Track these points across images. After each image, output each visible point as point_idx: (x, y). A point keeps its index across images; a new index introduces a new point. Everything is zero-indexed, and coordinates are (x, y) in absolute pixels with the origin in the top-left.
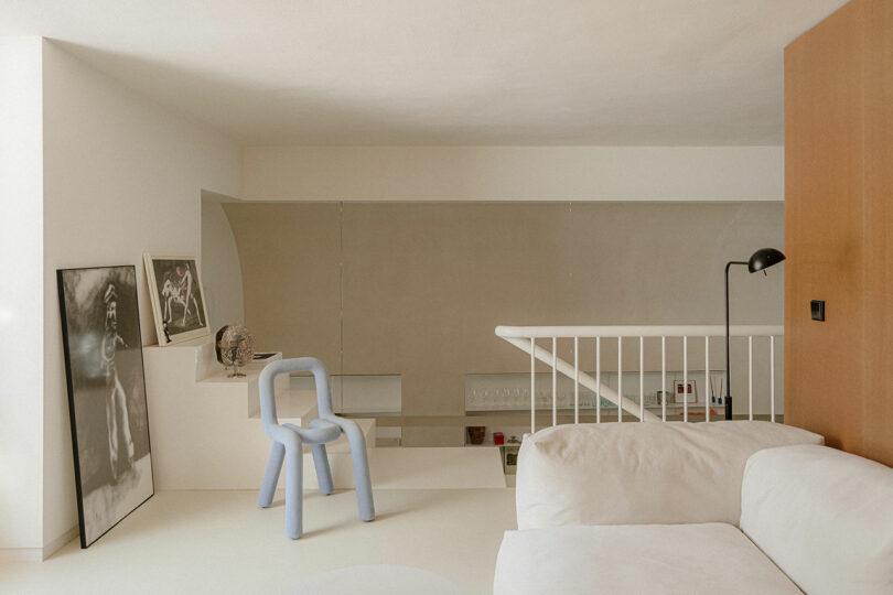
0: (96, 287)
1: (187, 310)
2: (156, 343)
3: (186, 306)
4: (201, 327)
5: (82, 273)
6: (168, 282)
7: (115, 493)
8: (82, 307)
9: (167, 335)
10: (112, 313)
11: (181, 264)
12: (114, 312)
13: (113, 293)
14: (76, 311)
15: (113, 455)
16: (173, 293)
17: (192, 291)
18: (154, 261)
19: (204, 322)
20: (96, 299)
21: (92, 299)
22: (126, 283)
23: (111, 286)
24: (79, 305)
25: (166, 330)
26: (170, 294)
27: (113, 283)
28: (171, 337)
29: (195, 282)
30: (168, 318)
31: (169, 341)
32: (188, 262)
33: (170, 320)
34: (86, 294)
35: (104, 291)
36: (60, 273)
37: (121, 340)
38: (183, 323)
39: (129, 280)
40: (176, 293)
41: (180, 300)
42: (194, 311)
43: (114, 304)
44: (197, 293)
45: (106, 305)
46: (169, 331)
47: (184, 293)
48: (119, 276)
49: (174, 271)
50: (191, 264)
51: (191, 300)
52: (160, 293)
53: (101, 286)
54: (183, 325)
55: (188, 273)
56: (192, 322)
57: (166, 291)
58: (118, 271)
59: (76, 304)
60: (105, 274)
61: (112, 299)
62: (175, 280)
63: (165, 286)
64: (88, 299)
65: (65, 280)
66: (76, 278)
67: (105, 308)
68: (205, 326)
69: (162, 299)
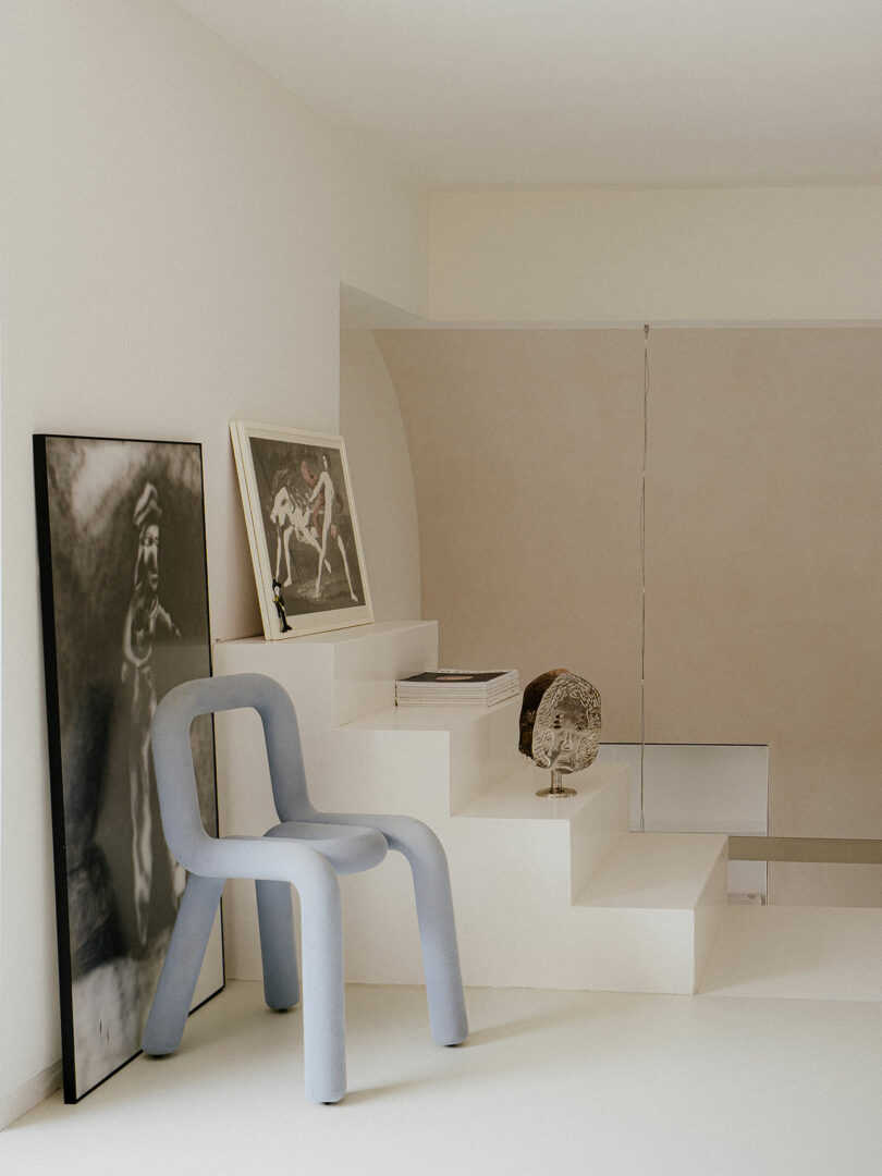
0: (115, 487)
1: (323, 561)
2: (257, 632)
3: (322, 552)
4: (353, 604)
5: (87, 448)
6: (283, 493)
7: (142, 979)
8: (85, 529)
9: (281, 614)
10: (149, 550)
11: (310, 454)
12: (154, 549)
13: (153, 503)
14: (72, 537)
15: (141, 887)
16: (292, 519)
17: (333, 522)
18: (253, 441)
19: (359, 591)
20: (116, 514)
21: (107, 514)
22: (181, 482)
23: (149, 488)
24: (79, 526)
25: (280, 603)
26: (287, 523)
27: (155, 483)
28: (290, 620)
29: (340, 500)
30: (284, 575)
31: (286, 628)
32: (327, 452)
33: (288, 583)
34: (96, 501)
35: (133, 498)
36: (40, 442)
37: (167, 617)
38: (315, 591)
39: (187, 477)
40: (300, 520)
41: (310, 538)
42: (338, 566)
43: (154, 531)
44: (345, 528)
45: (137, 530)
46: (286, 606)
47: (316, 522)
48: (166, 465)
49: (295, 468)
50: (332, 455)
51: (332, 541)
52: (266, 514)
53: (127, 485)
54: (316, 594)
55: (325, 478)
56: (335, 590)
57: (279, 512)
58: (166, 451)
59: (73, 520)
60: (138, 455)
61: (150, 520)
62: (299, 489)
63: (278, 502)
64: (99, 511)
65: (52, 460)
66: (75, 460)
67: (134, 537)
68: (362, 602)
69: (272, 530)
